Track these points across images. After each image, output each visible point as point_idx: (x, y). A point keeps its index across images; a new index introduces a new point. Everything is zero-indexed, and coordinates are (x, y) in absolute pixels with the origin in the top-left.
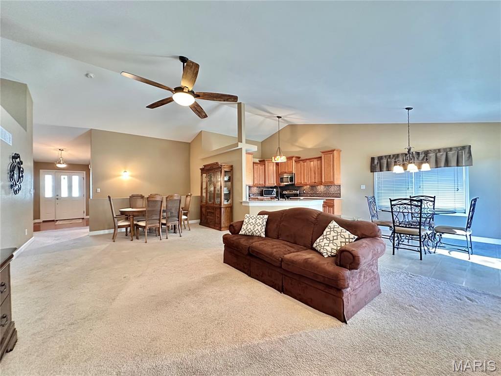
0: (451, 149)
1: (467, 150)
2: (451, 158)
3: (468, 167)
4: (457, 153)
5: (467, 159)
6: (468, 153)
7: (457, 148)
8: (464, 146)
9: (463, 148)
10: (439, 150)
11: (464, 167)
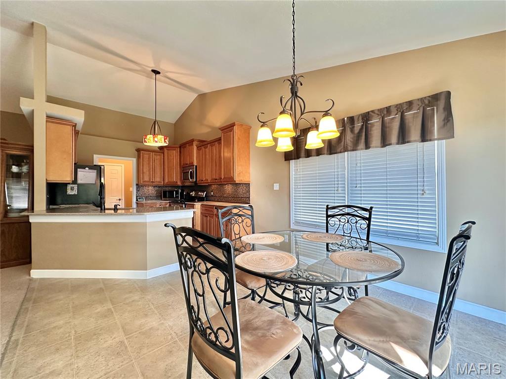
0: (410, 104)
1: (442, 104)
2: (411, 124)
3: (444, 140)
4: (421, 113)
5: (442, 123)
6: (444, 109)
7: (422, 100)
8: (437, 94)
9: (435, 98)
10: (388, 110)
11: (436, 142)
